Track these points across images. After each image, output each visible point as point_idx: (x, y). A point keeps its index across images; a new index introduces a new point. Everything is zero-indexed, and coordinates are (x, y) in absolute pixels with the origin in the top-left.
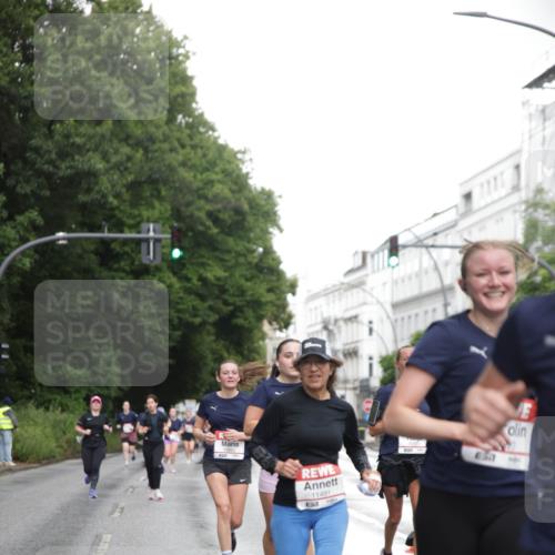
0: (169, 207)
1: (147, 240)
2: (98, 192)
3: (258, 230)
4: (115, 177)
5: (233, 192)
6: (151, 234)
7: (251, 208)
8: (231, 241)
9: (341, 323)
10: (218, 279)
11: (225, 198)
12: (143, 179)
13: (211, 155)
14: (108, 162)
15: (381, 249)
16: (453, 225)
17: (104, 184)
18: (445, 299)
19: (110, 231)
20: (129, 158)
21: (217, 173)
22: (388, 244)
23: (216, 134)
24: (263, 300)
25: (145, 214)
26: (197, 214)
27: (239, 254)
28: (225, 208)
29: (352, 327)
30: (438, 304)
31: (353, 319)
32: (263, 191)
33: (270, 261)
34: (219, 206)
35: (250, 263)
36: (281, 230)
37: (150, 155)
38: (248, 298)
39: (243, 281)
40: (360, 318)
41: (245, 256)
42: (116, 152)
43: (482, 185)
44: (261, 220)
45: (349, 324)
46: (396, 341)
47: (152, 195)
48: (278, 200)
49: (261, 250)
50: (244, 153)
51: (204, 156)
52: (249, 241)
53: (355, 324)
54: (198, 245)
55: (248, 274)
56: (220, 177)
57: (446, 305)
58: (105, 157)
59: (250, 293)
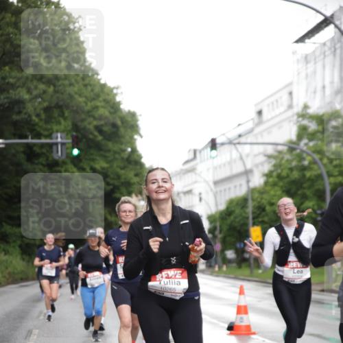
0: (70, 123)
1: (57, 144)
2: (26, 114)
3: (127, 137)
4: (36, 104)
5: (110, 113)
6: (59, 140)
7: (123, 123)
8: (110, 145)
9: (182, 195)
10: (103, 168)
11: (106, 118)
12: (53, 105)
13: (97, 90)
14: (31, 94)
15: (205, 147)
16: (251, 131)
17: (30, 108)
18: (248, 177)
19: (32, 138)
20: (45, 92)
21: (100, 102)
22: (210, 145)
23: (99, 77)
24: (132, 181)
25: (55, 127)
26: (88, 126)
27: (115, 152)
28: (106, 124)
29: (188, 197)
30: (243, 181)
31: (189, 192)
32: (129, 112)
33: (135, 157)
34: (102, 122)
35: (122, 158)
36: (142, 137)
37: (57, 89)
38: (123, 180)
39: (118, 170)
40: (194, 191)
41: (119, 153)
42: (36, 88)
43: (268, 105)
44: (129, 130)
45: (187, 195)
46: (217, 205)
47: (59, 116)
48: (139, 118)
49: (129, 150)
50: (117, 88)
51: (92, 90)
52: (122, 144)
53: (190, 196)
54: (90, 147)
55: (122, 165)
56: (102, 104)
57: (248, 182)
58: (29, 91)
59: (123, 177)
